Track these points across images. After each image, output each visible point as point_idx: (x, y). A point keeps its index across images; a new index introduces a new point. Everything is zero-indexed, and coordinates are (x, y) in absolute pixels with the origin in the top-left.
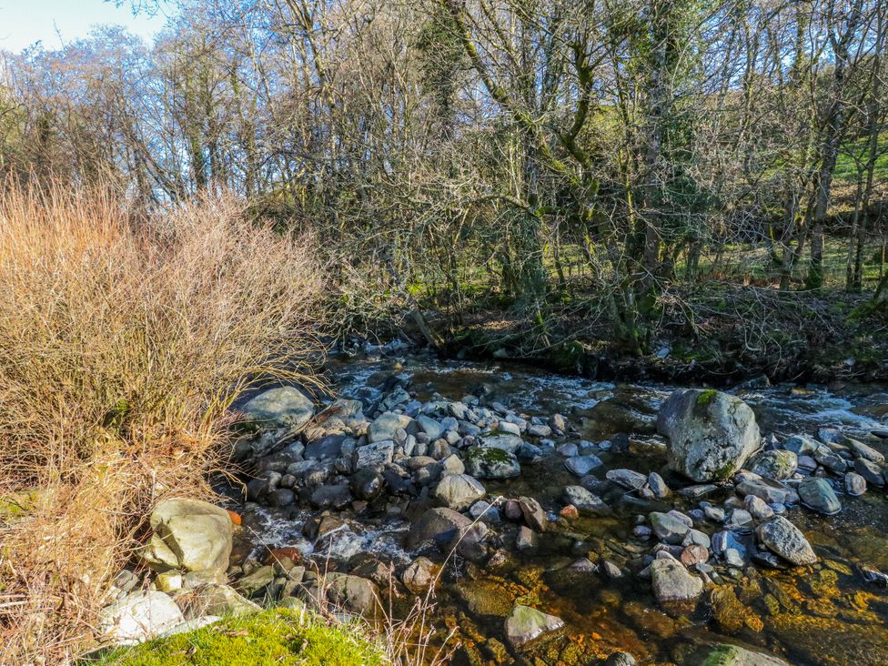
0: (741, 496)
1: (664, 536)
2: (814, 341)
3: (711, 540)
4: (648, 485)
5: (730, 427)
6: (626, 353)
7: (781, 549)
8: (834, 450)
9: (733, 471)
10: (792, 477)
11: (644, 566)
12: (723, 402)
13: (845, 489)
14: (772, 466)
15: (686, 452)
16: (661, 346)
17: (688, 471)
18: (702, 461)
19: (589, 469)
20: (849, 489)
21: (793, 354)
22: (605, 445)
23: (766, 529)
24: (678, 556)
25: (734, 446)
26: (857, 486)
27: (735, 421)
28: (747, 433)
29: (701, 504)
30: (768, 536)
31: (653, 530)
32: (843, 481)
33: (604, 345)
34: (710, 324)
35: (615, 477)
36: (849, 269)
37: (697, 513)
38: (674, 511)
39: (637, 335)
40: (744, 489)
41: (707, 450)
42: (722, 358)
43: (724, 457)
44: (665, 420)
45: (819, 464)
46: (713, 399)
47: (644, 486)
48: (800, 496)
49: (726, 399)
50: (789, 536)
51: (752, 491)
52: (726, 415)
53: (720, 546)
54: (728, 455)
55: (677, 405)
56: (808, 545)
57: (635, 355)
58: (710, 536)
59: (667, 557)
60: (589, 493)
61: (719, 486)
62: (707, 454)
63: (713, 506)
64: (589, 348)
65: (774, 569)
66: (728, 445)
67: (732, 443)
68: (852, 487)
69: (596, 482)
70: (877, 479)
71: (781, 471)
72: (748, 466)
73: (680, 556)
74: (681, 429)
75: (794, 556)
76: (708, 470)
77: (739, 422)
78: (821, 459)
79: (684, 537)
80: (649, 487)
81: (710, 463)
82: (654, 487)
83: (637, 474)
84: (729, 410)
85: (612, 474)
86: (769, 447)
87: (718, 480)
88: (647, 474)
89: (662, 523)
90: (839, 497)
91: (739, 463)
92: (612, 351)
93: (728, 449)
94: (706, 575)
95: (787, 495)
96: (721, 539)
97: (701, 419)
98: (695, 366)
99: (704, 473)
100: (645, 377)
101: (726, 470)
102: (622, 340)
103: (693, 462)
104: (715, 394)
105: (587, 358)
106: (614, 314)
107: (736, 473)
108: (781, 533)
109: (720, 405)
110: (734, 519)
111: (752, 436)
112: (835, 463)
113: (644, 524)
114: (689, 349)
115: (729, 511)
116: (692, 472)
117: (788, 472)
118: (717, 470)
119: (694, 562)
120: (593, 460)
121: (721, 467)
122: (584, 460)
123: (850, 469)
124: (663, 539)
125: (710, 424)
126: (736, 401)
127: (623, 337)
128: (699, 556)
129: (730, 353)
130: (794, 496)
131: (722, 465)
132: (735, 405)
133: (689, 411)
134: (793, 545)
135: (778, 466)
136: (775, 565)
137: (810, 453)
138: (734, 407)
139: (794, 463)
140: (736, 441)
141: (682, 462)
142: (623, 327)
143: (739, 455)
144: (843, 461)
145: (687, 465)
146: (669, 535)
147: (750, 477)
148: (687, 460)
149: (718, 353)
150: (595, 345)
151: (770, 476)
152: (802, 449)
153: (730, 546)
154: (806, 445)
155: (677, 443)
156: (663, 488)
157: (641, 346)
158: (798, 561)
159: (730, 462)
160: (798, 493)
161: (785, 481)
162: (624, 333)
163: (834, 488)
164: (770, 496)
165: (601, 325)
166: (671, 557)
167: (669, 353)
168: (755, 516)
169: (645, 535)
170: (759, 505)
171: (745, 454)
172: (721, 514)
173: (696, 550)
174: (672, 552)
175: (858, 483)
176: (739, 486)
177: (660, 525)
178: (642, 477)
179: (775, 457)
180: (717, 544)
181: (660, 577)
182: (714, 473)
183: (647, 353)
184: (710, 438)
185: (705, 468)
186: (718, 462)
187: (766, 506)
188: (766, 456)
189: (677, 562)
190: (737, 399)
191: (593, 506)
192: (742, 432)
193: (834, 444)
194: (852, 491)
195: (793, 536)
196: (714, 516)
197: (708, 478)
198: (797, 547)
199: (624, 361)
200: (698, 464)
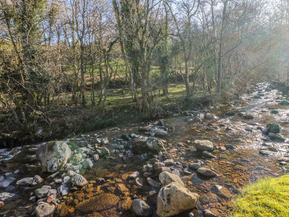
0: (66, 172)
1: (40, 196)
2: (85, 120)
3: (57, 191)
4: (34, 180)
5: (60, 151)
6: (25, 134)
7: (77, 184)
8: (91, 149)
9: (64, 165)
10: (81, 161)
11: (33, 211)
12: (57, 144)
13: (94, 159)
14: (75, 159)
15: (47, 164)
16: (39, 129)
17: (49, 170)
18: (53, 165)
19: (9, 184)
20: (95, 159)
21: (80, 125)
22: (17, 171)
23: (73, 179)
24: (46, 201)
25: (63, 157)
26: (96, 158)
27: (62, 149)
28: (66, 152)
29: (54, 180)
30: (74, 181)
31: (36, 196)
32: (93, 157)
33: (15, 133)
34: (55, 119)
35: (20, 183)
36: (92, 99)
37: (52, 183)
38: (44, 186)
39: (28, 127)
40: (67, 169)
41: (54, 161)
42: (60, 130)
43: (60, 161)
44: (38, 155)
45: (87, 154)
46: (54, 144)
47: (33, 182)
48: (83, 166)
49: (58, 143)
50: (79, 179)
51: (70, 169)
52: (59, 148)
53: (60, 191)
54: (61, 160)
55: (43, 149)
56: (85, 179)
57: (29, 134)
58: (57, 189)
59: (41, 204)
60: (8, 193)
61: (60, 171)
62: (54, 162)
63: (58, 179)
64: (9, 135)
65: (77, 190)
66: (61, 157)
67: (62, 156)
68: (95, 158)
69: (13, 188)
70: (101, 154)
71: (77, 160)
72: (68, 162)
73: (47, 201)
74: (45, 157)
75: (82, 184)
76: (55, 168)
77: (63, 149)
78: (88, 153)
79: (47, 193)
80: (35, 181)
81: (56, 165)
82: (36, 180)
83: (29, 178)
84: (59, 146)
85: (18, 182)
86: (74, 154)
87: (59, 169)
88: (34, 177)
89: (39, 192)
90: (93, 162)
91: (65, 162)
92: (19, 134)
93: (61, 159)
94: (55, 203)
95: (79, 167)
96: (60, 188)
97: (51, 151)
98: (52, 134)
99: (54, 169)
100: (34, 141)
101: (61, 165)
102: (22, 130)
103: (50, 166)
104: (55, 142)
105: (8, 139)
106: (17, 121)
107: (65, 165)
108: (77, 179)
109: (56, 145)
110: (64, 180)
111: (68, 152)
112: (91, 153)
113: (33, 195)
114: (49, 129)
115: (63, 178)
116: (50, 170)
117: (80, 160)
118: (59, 166)
119: (51, 200)
120: (11, 180)
121: (59, 165)
122: (7, 181)
123: (95, 153)
124: (40, 198)
125: (54, 152)
126: (61, 143)
127: (23, 129)
128: (53, 198)
129: (63, 128)
130: (82, 166)
131: (60, 164)
132: (61, 144)
133: (47, 150)
134: (81, 181)
135: (77, 159)
136: (77, 189)
137: (85, 152)
138: (61, 145)
139: (81, 156)
140: (63, 155)
141: (46, 168)
142: (22, 125)
143: (65, 159)
144: (93, 152)
145: (48, 168)
146: (42, 195)
147: (69, 165)
148: (48, 167)
149: (59, 128)
150: (11, 133)
151: (75, 162)
152: (83, 151)
153: (63, 190)
154: (84, 150)
155: (44, 162)
156: (40, 179)
157: (31, 131)
158: (83, 185)
159: (62, 163)
160: (82, 165)
161: (79, 163)
162: (23, 127)
163: (91, 160)
164: (75, 169)
165: (13, 125)
166: (43, 202)
167: (42, 131)
168: (71, 177)
169: (33, 199)
170: (72, 173)
171: (67, 158)
172: (60, 180)
173: (52, 196)
174: (44, 201)
175: (97, 156)
176: (66, 169)
177: (39, 193)
178: (32, 178)
179: (75, 156)
180: (59, 191)
181: (39, 212)
182: (58, 168)
183: (34, 132)
184: (55, 157)
185: (54, 167)
186: (58, 164)
187: (74, 172)
188: (73, 157)
189: (46, 203)
190: (62, 142)
191: (11, 198)
192: (64, 152)
193: (91, 148)
194: (96, 159)
195: (80, 178)
196: (58, 182)
197: (56, 170)
198: (82, 181)
199: (25, 137)
200: (52, 167)
